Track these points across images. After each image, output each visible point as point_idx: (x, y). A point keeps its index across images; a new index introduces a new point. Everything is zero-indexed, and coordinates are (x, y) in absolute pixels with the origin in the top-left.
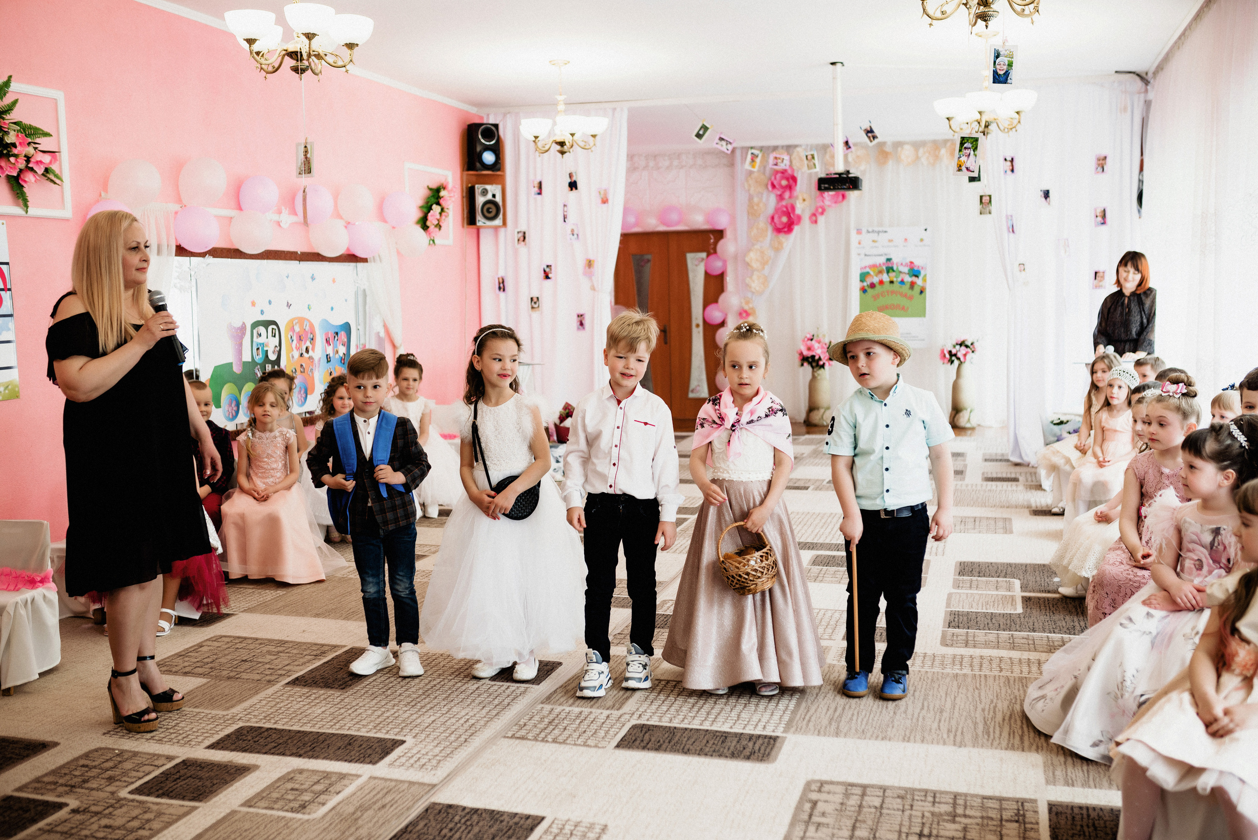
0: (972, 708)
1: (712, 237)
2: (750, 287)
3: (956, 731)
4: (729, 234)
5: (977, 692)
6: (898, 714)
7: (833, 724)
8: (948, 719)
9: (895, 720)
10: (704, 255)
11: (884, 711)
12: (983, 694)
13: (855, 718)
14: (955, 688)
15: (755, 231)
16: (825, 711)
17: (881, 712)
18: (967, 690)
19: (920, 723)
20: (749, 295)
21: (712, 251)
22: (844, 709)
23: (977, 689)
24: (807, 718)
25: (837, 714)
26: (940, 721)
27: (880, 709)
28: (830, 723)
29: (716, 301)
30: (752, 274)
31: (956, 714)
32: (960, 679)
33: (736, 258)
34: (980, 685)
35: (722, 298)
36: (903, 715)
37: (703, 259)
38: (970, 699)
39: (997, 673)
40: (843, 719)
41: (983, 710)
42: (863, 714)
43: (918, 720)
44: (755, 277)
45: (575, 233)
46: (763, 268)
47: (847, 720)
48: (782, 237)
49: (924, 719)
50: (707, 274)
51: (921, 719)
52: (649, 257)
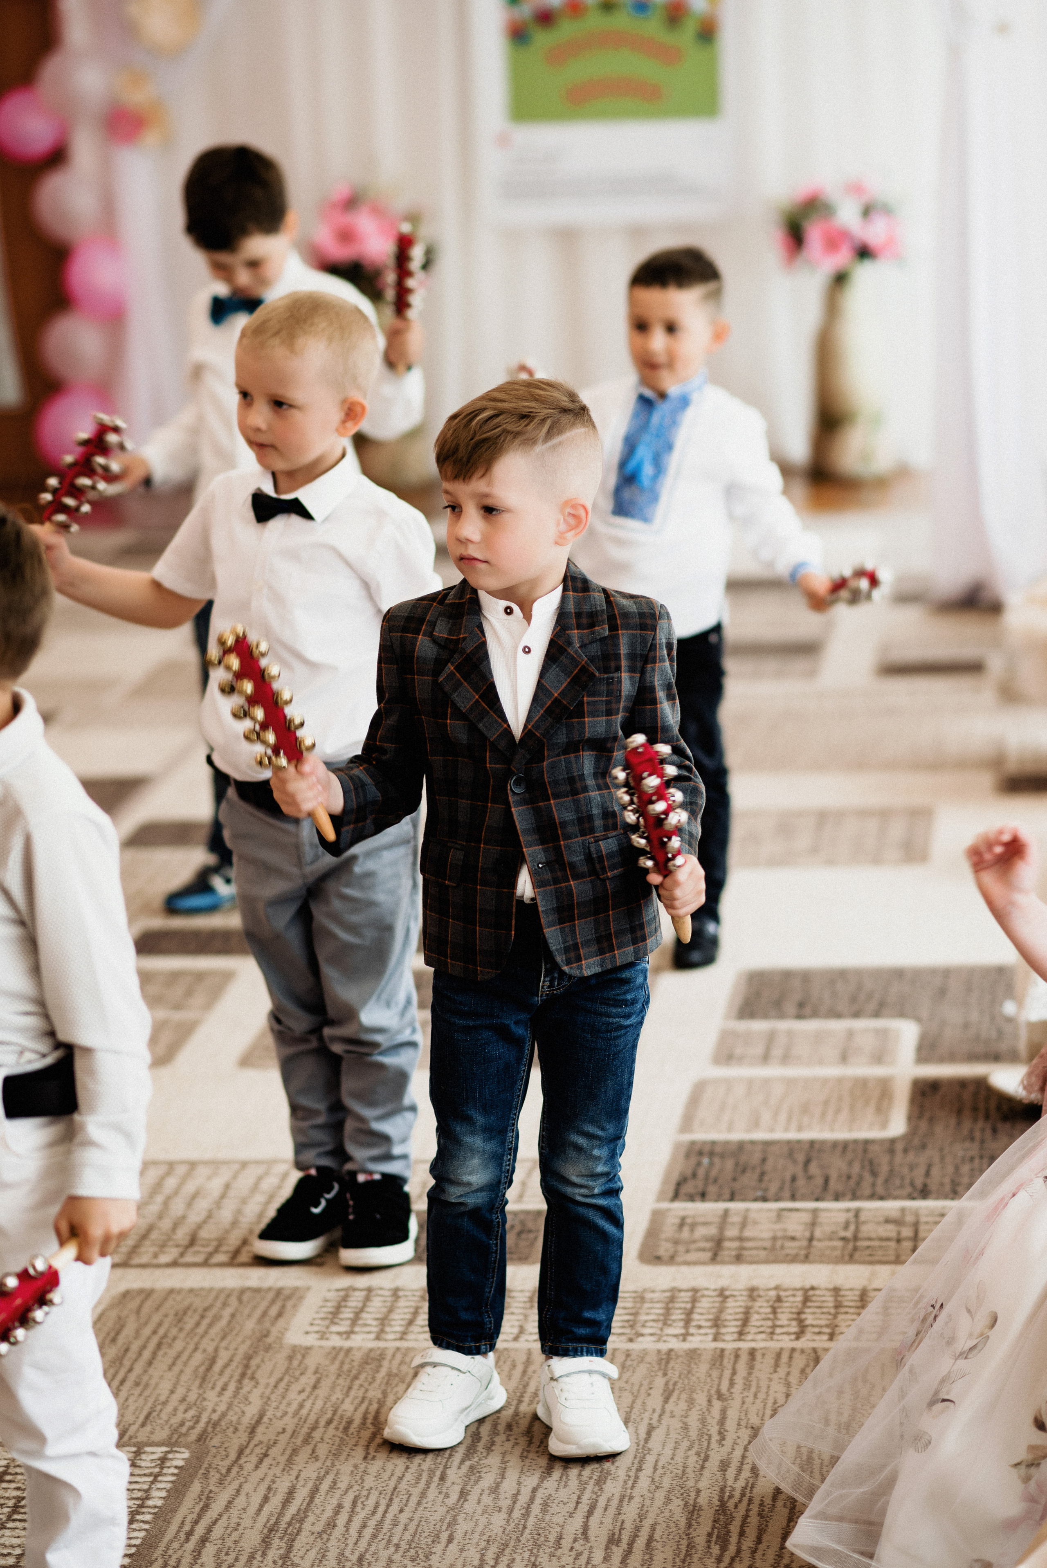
0: (693, 1461)
3: (631, 1544)
5: (717, 1405)
6: (473, 1498)
7: (276, 1542)
8: (615, 1502)
9: (460, 1519)
11: (432, 1492)
12: (733, 1415)
13: (342, 1520)
14: (655, 1401)
16: (256, 1500)
17: (423, 1494)
18: (691, 1402)
19: (531, 1521)
22: (315, 1491)
23: (720, 1396)
24: (200, 1530)
25: (292, 1509)
26: (590, 1513)
27: (422, 1485)
28: (266, 1542)
31: (644, 1482)
32: (676, 1368)
34: (732, 1383)
36: (487, 1500)
38: (693, 1433)
39: (786, 1342)
40: (307, 1526)
41: (724, 1466)
42: (371, 1502)
43: (527, 1514)
47: (319, 1527)
49: (545, 1505)
51: (536, 1509)
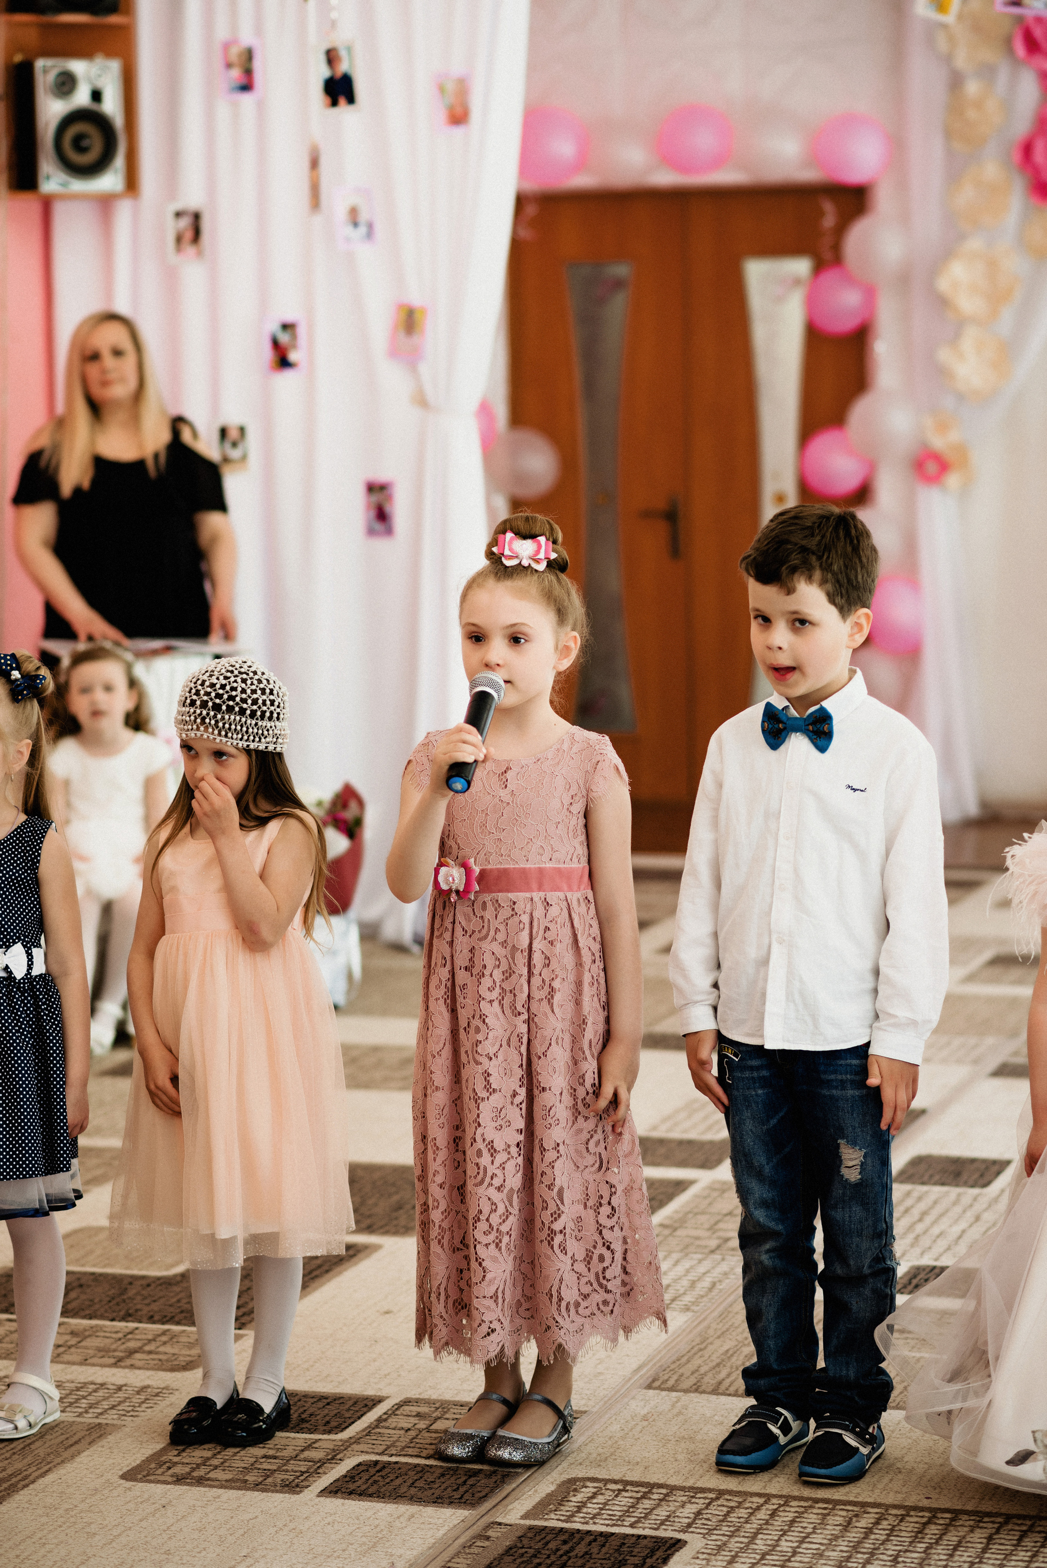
1: (829, 207)
2: (952, 378)
4: (883, 202)
10: (801, 266)
15: (968, 191)
20: (949, 402)
21: (828, 255)
30: (959, 334)
33: (904, 278)
35: (860, 412)
44: (967, 344)
45: (362, 218)
46: (996, 313)
50: (813, 330)
52: (622, 270)
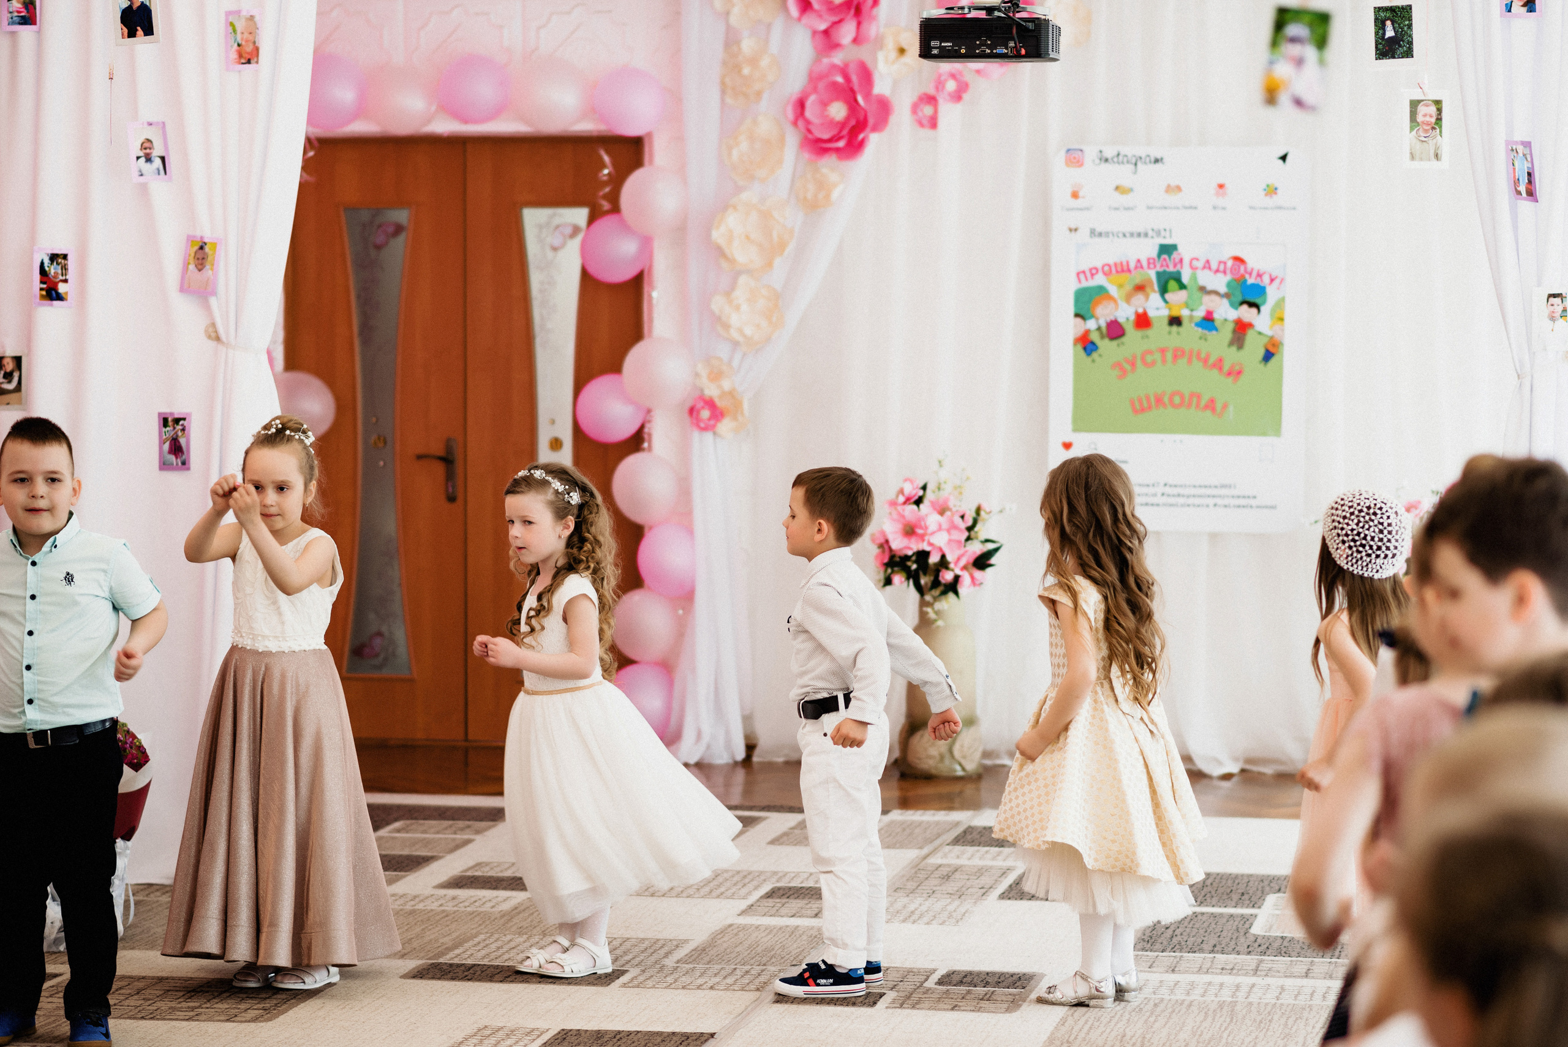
1: (606, 159)
2: (727, 326)
4: (659, 153)
10: (579, 215)
15: (744, 146)
20: (723, 351)
21: (606, 205)
29: (615, 367)
30: (733, 287)
33: (680, 230)
35: (635, 357)
37: (576, 230)
44: (740, 294)
45: (156, 152)
46: (769, 265)
48: (829, 165)
50: (587, 279)
52: (402, 216)
